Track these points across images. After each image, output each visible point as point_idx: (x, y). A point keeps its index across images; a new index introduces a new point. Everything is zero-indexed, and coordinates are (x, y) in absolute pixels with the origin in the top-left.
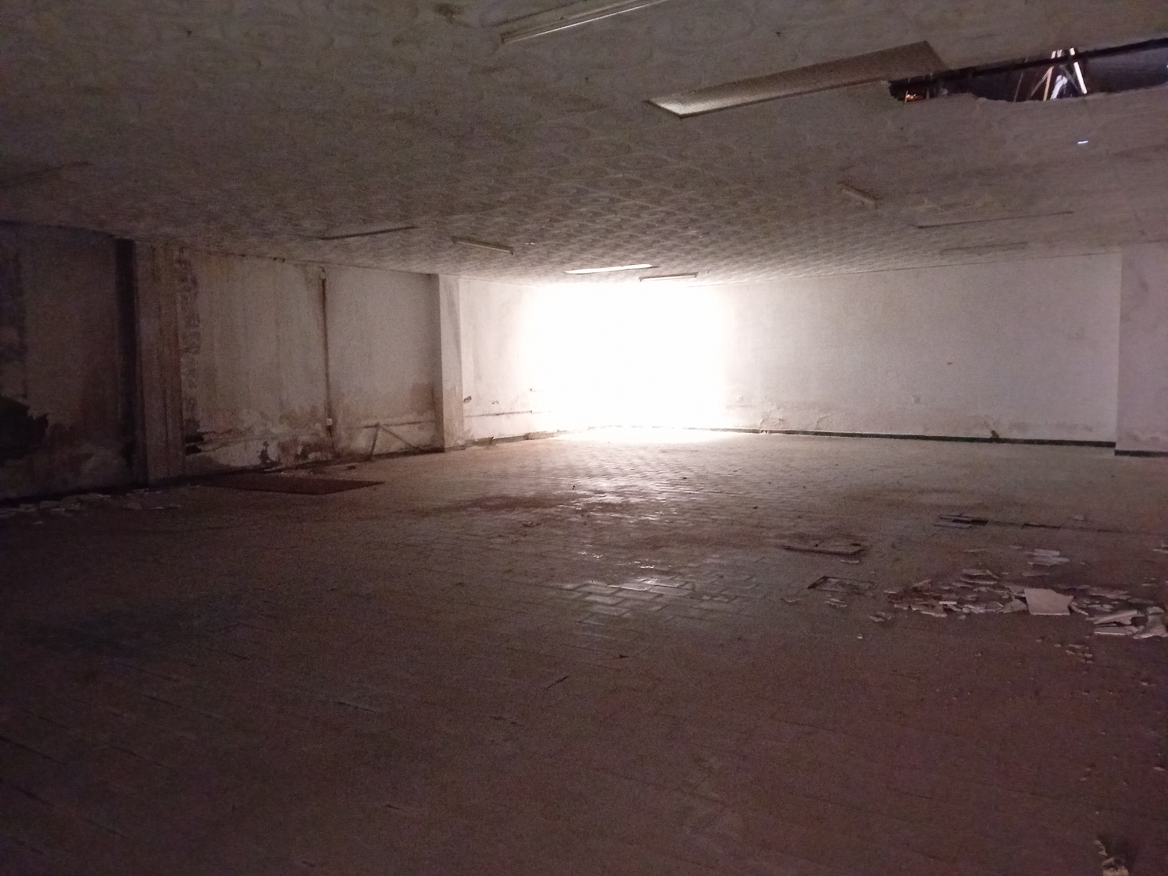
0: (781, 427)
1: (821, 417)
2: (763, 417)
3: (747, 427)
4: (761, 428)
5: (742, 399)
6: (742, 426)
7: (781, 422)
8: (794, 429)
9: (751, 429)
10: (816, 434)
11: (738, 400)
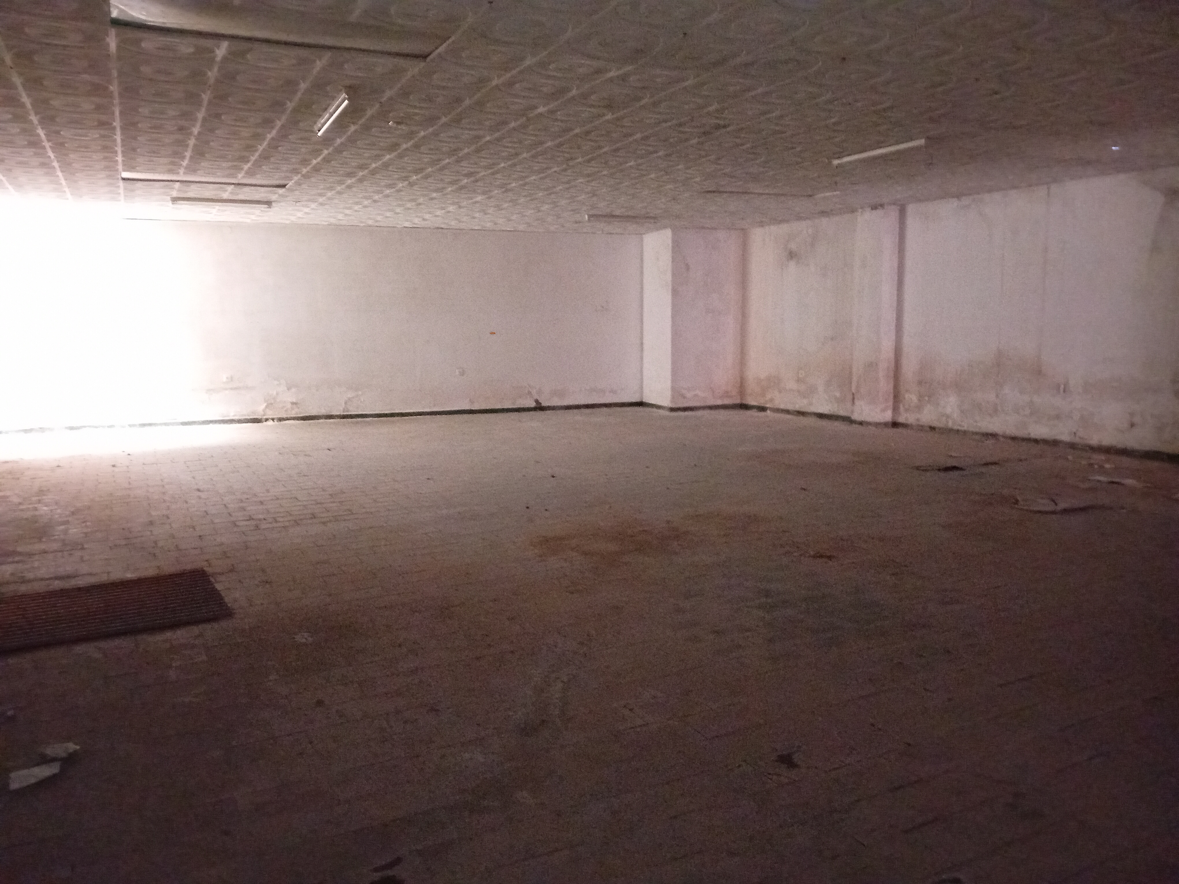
0: (294, 412)
1: (349, 396)
2: (265, 401)
3: (243, 415)
4: (264, 415)
5: (231, 379)
6: (234, 416)
7: (294, 406)
8: (314, 413)
9: (249, 418)
10: (344, 417)
11: (225, 380)
